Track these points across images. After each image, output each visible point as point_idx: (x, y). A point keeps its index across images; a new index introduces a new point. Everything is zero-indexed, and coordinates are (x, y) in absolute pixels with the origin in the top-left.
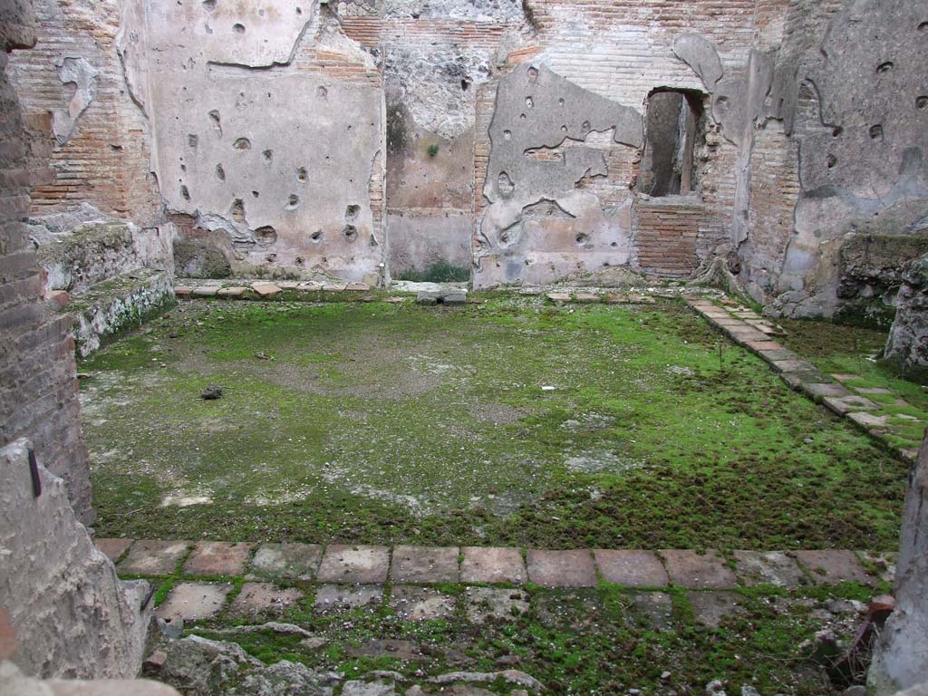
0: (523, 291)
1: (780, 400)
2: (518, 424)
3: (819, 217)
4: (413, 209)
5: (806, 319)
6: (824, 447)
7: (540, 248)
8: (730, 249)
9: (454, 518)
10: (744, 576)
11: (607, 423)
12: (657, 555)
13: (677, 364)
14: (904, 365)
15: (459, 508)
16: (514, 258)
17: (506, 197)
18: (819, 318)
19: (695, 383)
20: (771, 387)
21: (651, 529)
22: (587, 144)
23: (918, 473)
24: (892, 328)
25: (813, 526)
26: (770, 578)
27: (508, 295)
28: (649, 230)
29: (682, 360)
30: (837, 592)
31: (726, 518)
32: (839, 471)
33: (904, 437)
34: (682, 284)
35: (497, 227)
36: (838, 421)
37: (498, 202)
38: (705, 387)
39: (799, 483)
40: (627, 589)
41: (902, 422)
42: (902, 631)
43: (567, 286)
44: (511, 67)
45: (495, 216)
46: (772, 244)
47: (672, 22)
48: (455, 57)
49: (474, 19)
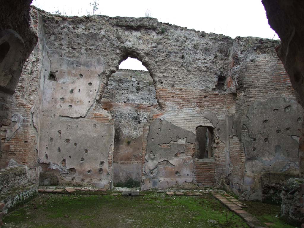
0: (158, 191)
3: (253, 166)
4: (122, 161)
5: (253, 201)
7: (164, 176)
8: (226, 177)
13: (211, 219)
14: (288, 219)
16: (155, 180)
17: (152, 160)
18: (257, 201)
19: (218, 226)
22: (178, 143)
24: (282, 205)
27: (153, 192)
28: (199, 170)
29: (213, 217)
34: (211, 188)
35: (149, 169)
37: (150, 161)
43: (173, 189)
44: (154, 119)
45: (149, 166)
46: (239, 175)
47: (202, 107)
48: (136, 114)
49: (142, 103)
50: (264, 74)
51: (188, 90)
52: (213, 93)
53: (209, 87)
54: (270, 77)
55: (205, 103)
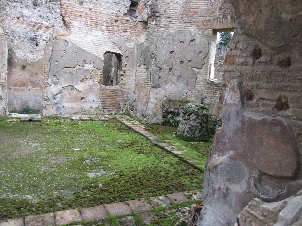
0: (62, 117)
1: (152, 149)
2: (68, 163)
3: (156, 93)
4: (16, 87)
5: (154, 124)
6: (167, 162)
7: (68, 102)
8: (130, 103)
9: (49, 201)
10: (154, 205)
11: (99, 160)
12: (126, 203)
13: (119, 139)
14: (183, 136)
15: (50, 197)
16: (59, 105)
17: (56, 84)
18: (157, 124)
19: (125, 145)
20: (148, 145)
21: (122, 194)
22: (85, 68)
23: (208, 165)
24: (179, 126)
25: (170, 186)
26: (162, 205)
27: (57, 118)
28: (105, 97)
29: (120, 138)
30: (181, 206)
31: (144, 187)
32: (173, 169)
33: (187, 157)
34: (116, 114)
35: (52, 94)
36: (169, 154)
37: (53, 86)
38: (129, 146)
39: (163, 173)
40: (119, 217)
41: (186, 153)
42: (206, 213)
43: (78, 115)
44: (58, 39)
45: (52, 90)
46: (143, 102)
47: (112, 32)
48: (33, 34)
49: (41, 22)
50: (177, 5)
51: (98, 11)
52: (124, 18)
53: (120, 11)
54: (181, 9)
55: (116, 28)
